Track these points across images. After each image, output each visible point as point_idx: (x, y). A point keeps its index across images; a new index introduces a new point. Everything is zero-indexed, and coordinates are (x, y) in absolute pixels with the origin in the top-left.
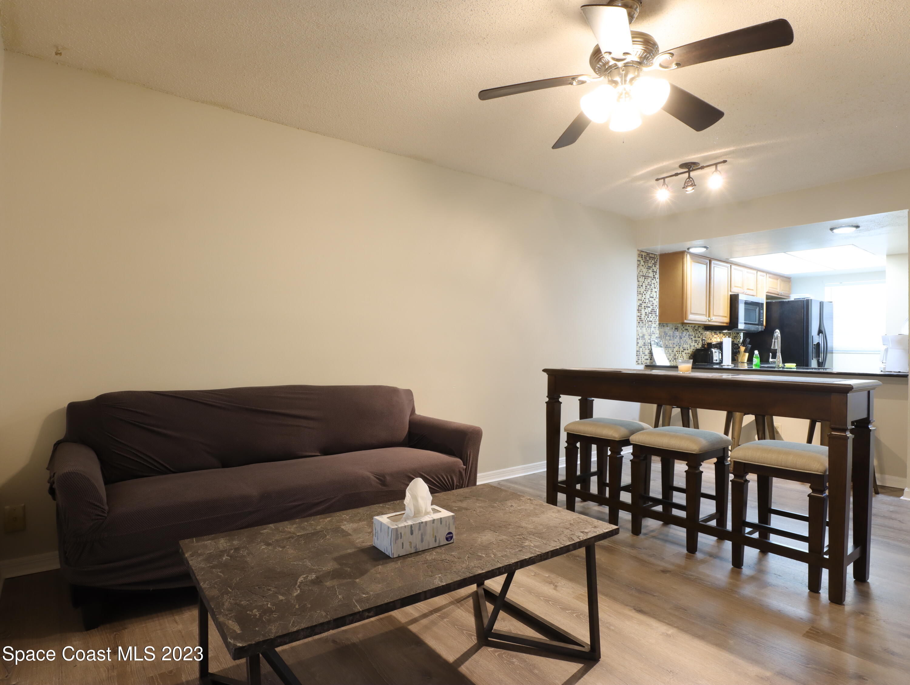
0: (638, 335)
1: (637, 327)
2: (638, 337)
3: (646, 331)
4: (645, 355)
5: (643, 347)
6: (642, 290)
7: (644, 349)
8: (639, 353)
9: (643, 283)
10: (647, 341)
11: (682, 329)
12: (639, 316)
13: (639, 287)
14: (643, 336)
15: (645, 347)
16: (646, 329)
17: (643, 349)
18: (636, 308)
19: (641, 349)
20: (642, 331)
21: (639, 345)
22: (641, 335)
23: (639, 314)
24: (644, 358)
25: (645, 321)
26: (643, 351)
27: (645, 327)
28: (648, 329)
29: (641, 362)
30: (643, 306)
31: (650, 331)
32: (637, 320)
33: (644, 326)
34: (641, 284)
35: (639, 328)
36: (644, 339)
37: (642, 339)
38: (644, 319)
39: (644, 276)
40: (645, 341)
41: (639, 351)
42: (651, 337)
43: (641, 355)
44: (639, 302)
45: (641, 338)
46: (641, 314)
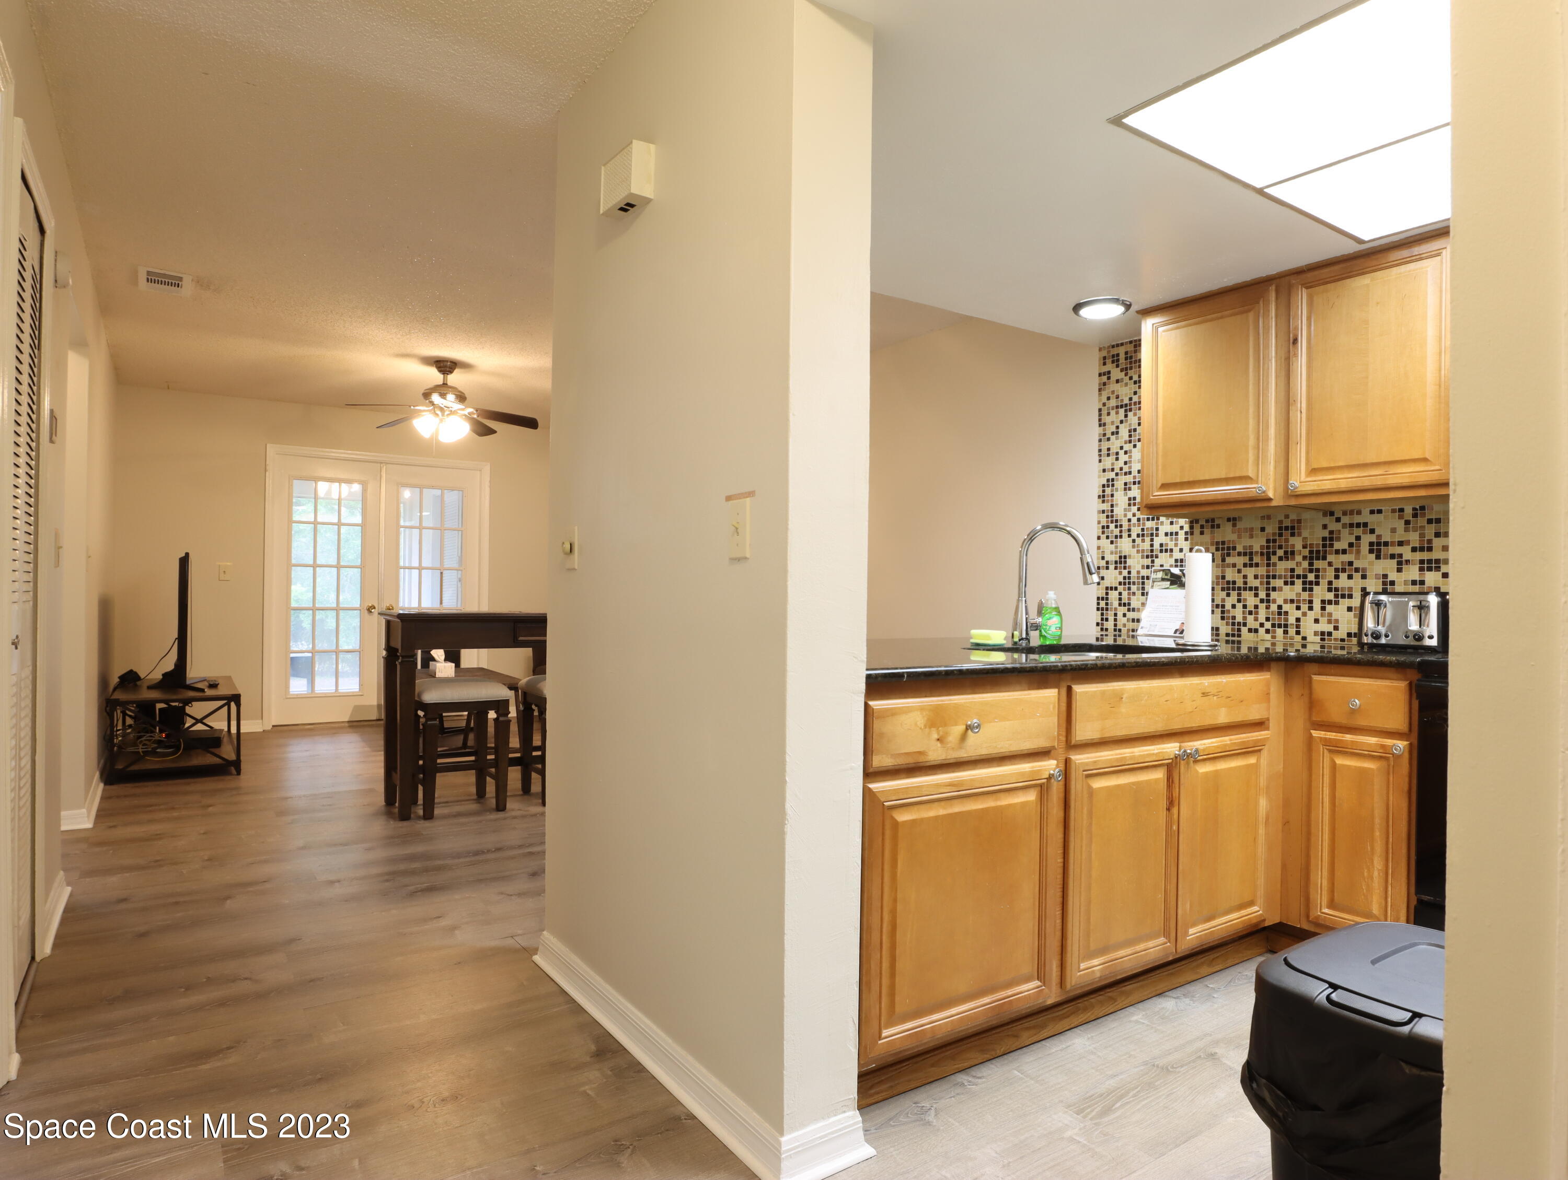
0: (1103, 558)
1: (1099, 538)
2: (1103, 563)
3: (1133, 547)
4: (1129, 610)
5: (1121, 588)
6: (1115, 444)
7: (1125, 595)
8: (1107, 604)
9: (1121, 426)
10: (1138, 572)
11: (1325, 527)
12: (1103, 512)
13: (1103, 438)
14: (1122, 561)
15: (1129, 589)
16: (1134, 541)
17: (1120, 594)
18: (1097, 491)
19: (1113, 595)
20: (1116, 547)
21: (1107, 583)
22: (1112, 558)
23: (1106, 506)
24: (1124, 615)
25: (1129, 520)
26: (1120, 599)
27: (1129, 536)
28: (1143, 541)
29: (1115, 625)
30: (1119, 484)
31: (1152, 545)
32: (1099, 522)
33: (1125, 534)
34: (1115, 430)
35: (1105, 542)
36: (1125, 568)
37: (1116, 568)
38: (1125, 515)
39: (1122, 407)
40: (1129, 573)
41: (1107, 599)
42: (1153, 562)
43: (1116, 609)
44: (1104, 477)
45: (1112, 567)
46: (1112, 506)
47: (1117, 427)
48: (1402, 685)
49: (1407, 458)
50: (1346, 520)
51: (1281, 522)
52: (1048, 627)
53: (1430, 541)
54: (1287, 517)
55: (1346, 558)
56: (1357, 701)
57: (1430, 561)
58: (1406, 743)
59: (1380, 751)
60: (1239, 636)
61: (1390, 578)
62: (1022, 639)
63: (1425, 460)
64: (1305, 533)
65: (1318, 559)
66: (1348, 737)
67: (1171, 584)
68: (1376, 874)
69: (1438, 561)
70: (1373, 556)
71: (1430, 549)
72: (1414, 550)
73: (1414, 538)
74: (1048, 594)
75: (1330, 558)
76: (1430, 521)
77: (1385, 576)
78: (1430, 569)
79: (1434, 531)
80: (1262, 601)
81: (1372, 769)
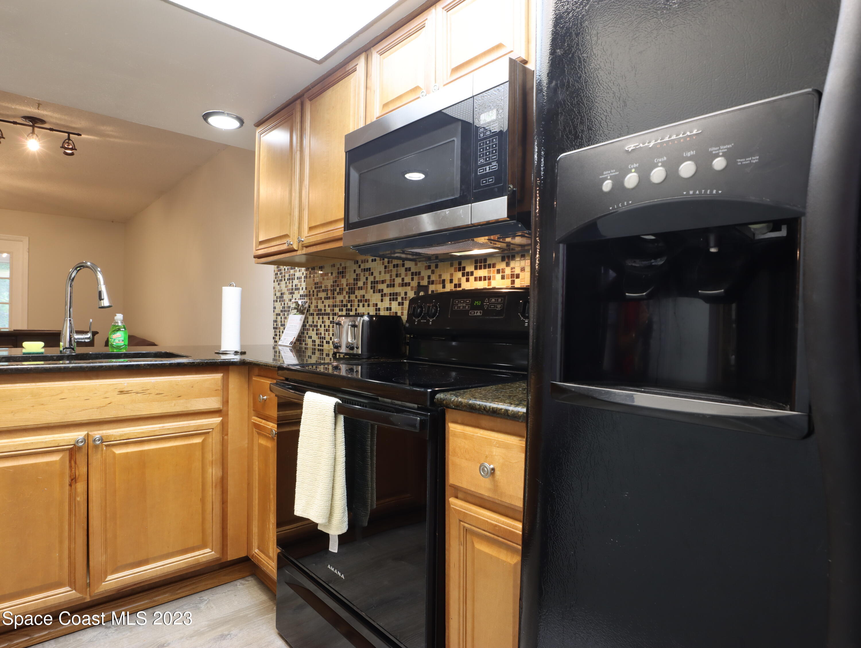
0: (275, 295)
2: (275, 298)
3: (286, 287)
5: (281, 314)
7: (283, 317)
8: (277, 325)
10: (287, 303)
11: (355, 271)
14: (282, 296)
15: (284, 314)
16: (286, 283)
19: (279, 319)
20: (280, 287)
21: (277, 311)
22: (278, 294)
25: (285, 269)
26: (281, 322)
27: (285, 279)
28: (289, 283)
29: (280, 339)
31: (292, 286)
35: (276, 284)
36: (283, 301)
37: (280, 301)
40: (284, 304)
41: (277, 321)
42: (292, 296)
43: (280, 328)
45: (278, 300)
50: (362, 267)
51: (338, 268)
52: (113, 340)
53: (394, 280)
54: (341, 265)
55: (362, 292)
57: (393, 294)
60: (323, 346)
61: (379, 306)
62: (66, 348)
64: (347, 277)
65: (352, 294)
67: (297, 312)
69: (397, 294)
70: (372, 291)
71: (394, 286)
72: (388, 286)
73: (387, 277)
75: (357, 292)
76: (394, 266)
77: (377, 305)
78: (393, 300)
79: (395, 273)
80: (331, 322)
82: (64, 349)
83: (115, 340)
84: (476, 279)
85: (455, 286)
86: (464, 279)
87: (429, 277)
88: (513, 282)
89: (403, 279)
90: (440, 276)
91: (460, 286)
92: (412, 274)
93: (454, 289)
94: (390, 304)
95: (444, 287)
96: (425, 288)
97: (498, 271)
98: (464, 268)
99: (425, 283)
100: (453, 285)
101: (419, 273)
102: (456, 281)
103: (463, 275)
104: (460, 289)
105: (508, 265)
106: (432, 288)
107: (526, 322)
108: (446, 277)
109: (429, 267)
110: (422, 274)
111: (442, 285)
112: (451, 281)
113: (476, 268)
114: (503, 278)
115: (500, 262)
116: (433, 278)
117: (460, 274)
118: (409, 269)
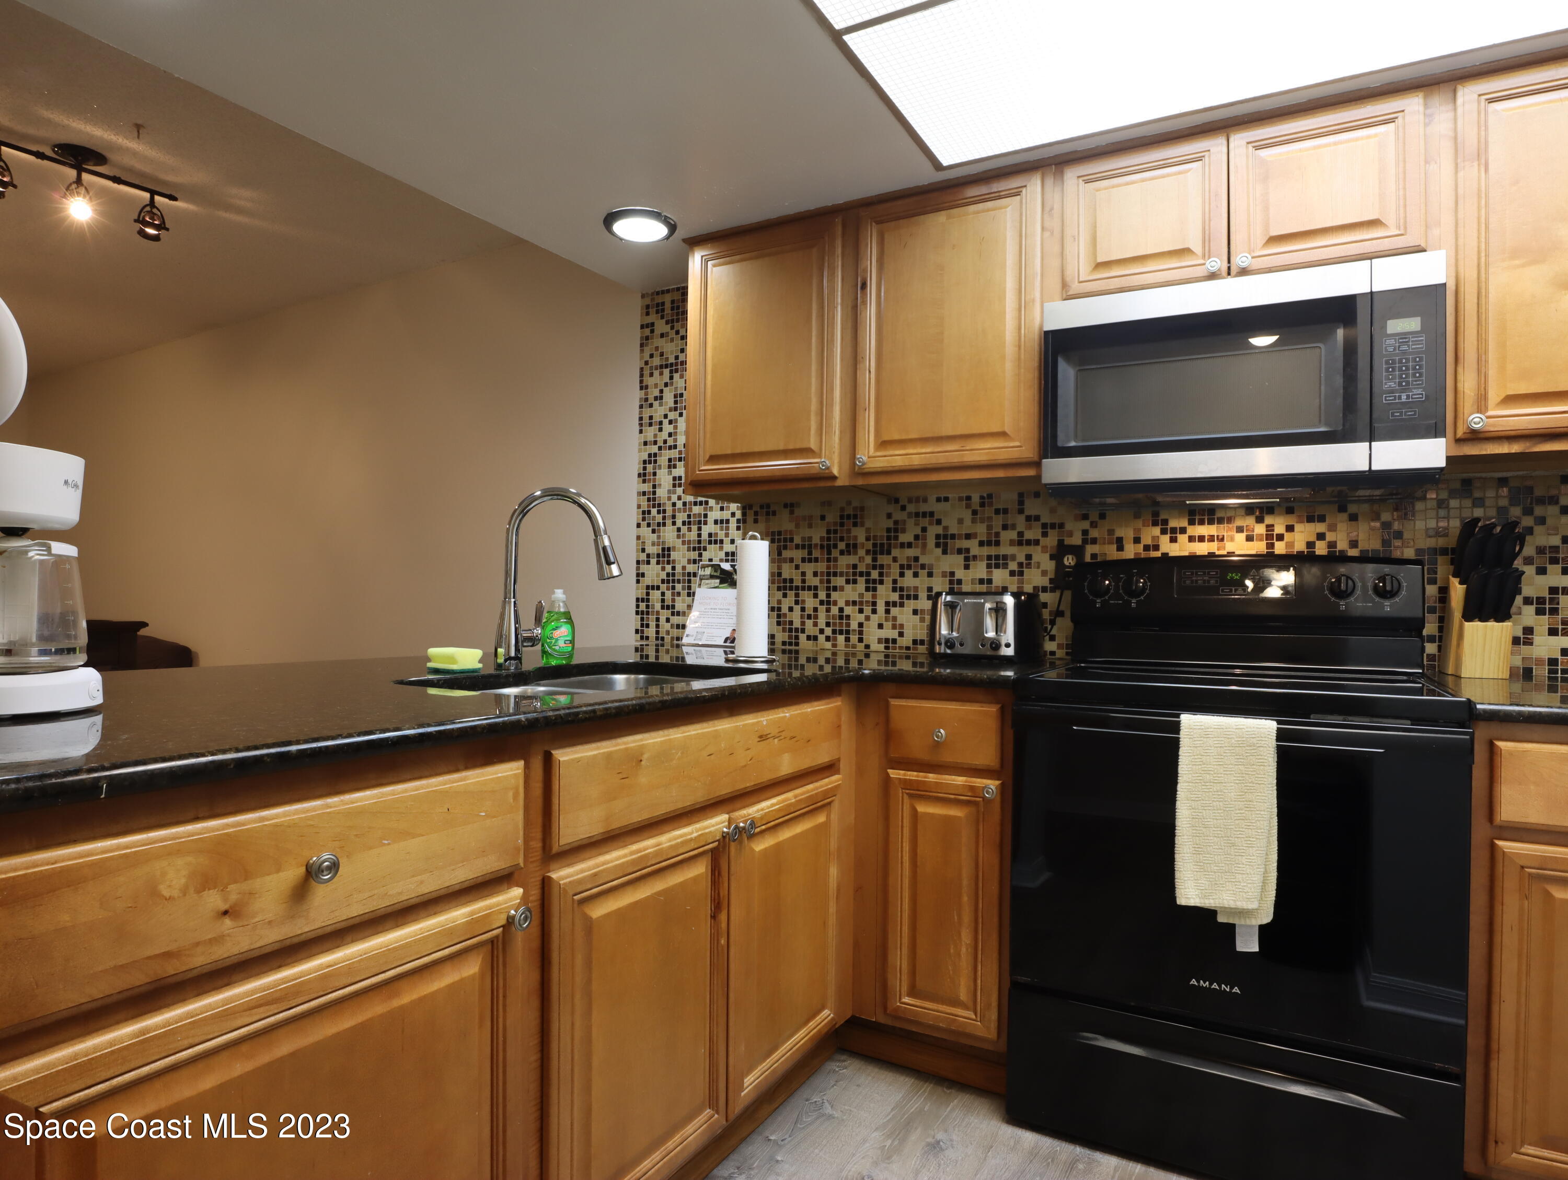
0: (643, 550)
1: (639, 526)
2: (643, 557)
3: (678, 537)
4: (673, 614)
5: (663, 587)
6: (658, 411)
7: (668, 594)
8: (647, 607)
9: (665, 390)
10: (684, 568)
11: (889, 516)
12: (644, 493)
13: (645, 403)
14: (665, 554)
15: (673, 588)
16: (679, 530)
17: (663, 594)
18: (636, 468)
19: (655, 595)
20: (659, 537)
21: (647, 581)
22: (653, 550)
23: (647, 487)
24: (668, 620)
25: (674, 504)
26: (663, 601)
27: (674, 523)
28: (690, 530)
29: (657, 632)
30: (663, 460)
31: (699, 535)
32: (639, 507)
33: (669, 522)
34: (658, 394)
35: (646, 531)
36: (668, 563)
37: (658, 563)
38: (669, 498)
39: (666, 366)
40: (674, 568)
41: (648, 600)
42: (700, 555)
43: (658, 613)
44: (645, 451)
45: (653, 561)
46: (654, 486)
47: (661, 391)
48: (993, 709)
49: (985, 430)
50: (911, 508)
51: (842, 509)
52: (553, 641)
53: (997, 534)
54: (849, 503)
55: (911, 552)
56: (942, 731)
57: (997, 557)
58: (998, 782)
59: (969, 794)
60: (797, 644)
61: (957, 576)
62: (510, 658)
63: (1003, 435)
64: (868, 524)
65: (882, 553)
66: (932, 777)
67: (721, 583)
68: (964, 950)
69: (1005, 557)
70: (939, 551)
71: (997, 543)
72: (981, 544)
73: (981, 530)
74: (554, 593)
75: (895, 552)
76: (997, 512)
77: (952, 574)
78: (997, 566)
79: (1001, 523)
80: (822, 603)
81: (959, 817)
82: (506, 661)
83: (557, 640)
84: (1191, 539)
85: (1146, 548)
86: (1165, 539)
87: (1085, 532)
88: (1271, 546)
89: (1021, 534)
90: (1111, 532)
91: (1156, 548)
92: (1044, 526)
93: (1143, 555)
94: (989, 573)
95: (1120, 548)
96: (1078, 551)
97: (1240, 530)
98: (1165, 522)
99: (1076, 540)
100: (1141, 546)
101: (1061, 526)
102: (1147, 540)
103: (1164, 532)
104: (1157, 554)
105: (1260, 520)
106: (1090, 549)
107: (1343, 605)
108: (1127, 533)
109: (1085, 517)
110: (1069, 526)
111: (1115, 546)
112: (1137, 540)
113: (1191, 522)
114: (1249, 539)
115: (1243, 516)
116: (1094, 533)
117: (1156, 531)
118: (1037, 518)
